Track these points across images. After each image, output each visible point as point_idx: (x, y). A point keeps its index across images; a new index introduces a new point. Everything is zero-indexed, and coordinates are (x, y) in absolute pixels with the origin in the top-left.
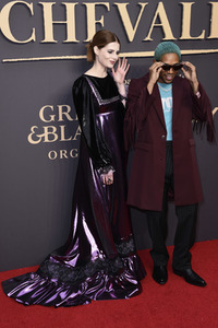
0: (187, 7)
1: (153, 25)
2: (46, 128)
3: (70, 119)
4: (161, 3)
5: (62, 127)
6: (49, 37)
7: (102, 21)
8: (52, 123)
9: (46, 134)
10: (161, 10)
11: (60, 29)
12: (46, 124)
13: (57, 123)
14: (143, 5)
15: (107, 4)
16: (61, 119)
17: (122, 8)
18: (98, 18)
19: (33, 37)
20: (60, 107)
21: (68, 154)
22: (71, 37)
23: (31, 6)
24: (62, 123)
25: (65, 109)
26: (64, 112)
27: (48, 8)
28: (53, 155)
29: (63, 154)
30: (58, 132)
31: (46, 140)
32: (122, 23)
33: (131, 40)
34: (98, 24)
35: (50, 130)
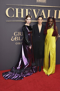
0: (49, 11)
2: (15, 37)
5: (19, 37)
6: (17, 16)
7: (29, 13)
8: (17, 36)
10: (43, 11)
11: (20, 15)
12: (15, 36)
13: (18, 36)
14: (39, 10)
15: (31, 9)
16: (19, 35)
17: (34, 10)
18: (28, 12)
19: (13, 16)
22: (22, 16)
23: (13, 9)
24: (19, 36)
25: (20, 33)
26: (20, 34)
27: (17, 10)
28: (17, 43)
29: (19, 43)
30: (18, 38)
31: (15, 40)
33: (36, 18)
35: (16, 38)
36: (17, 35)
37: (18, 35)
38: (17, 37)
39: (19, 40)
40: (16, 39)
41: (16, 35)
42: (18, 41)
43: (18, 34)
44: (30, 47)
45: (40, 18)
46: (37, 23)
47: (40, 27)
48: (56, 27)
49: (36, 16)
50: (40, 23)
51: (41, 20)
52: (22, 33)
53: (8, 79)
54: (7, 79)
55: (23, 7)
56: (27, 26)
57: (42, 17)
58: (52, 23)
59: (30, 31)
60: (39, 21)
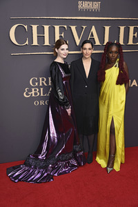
0: (107, 28)
1: (89, 37)
2: (33, 89)
4: (93, 27)
5: (42, 89)
6: (35, 43)
7: (62, 35)
9: (33, 92)
10: (93, 30)
11: (41, 39)
12: (33, 87)
13: (39, 87)
14: (84, 27)
15: (66, 26)
17: (73, 28)
18: (60, 33)
19: (27, 43)
21: (44, 103)
22: (47, 43)
23: (26, 27)
24: (41, 87)
25: (43, 80)
27: (35, 28)
28: (36, 103)
29: (42, 103)
30: (40, 91)
31: (33, 95)
32: (73, 36)
33: (78, 44)
35: (35, 90)
36: (37, 84)
37: (39, 84)
38: (38, 90)
39: (42, 95)
40: (36, 94)
41: (34, 83)
42: (40, 98)
43: (38, 81)
44: (69, 111)
45: (88, 46)
46: (81, 56)
47: (87, 65)
48: (124, 63)
49: (78, 42)
50: (87, 57)
51: (90, 49)
52: (48, 80)
53: (20, 180)
54: (16, 181)
55: (47, 22)
57: (92, 42)
58: (116, 55)
59: (67, 75)
60: (85, 51)
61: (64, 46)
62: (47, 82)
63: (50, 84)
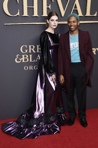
1: (73, 9)
2: (23, 56)
3: (34, 52)
5: (31, 56)
6: (26, 14)
7: (50, 7)
8: (26, 54)
10: (77, 2)
11: (31, 10)
12: (23, 54)
13: (28, 54)
16: (30, 52)
18: (48, 5)
19: (18, 14)
20: (30, 46)
21: (33, 68)
22: (36, 14)
25: (32, 47)
26: (31, 49)
28: (26, 68)
29: (31, 68)
30: (29, 58)
31: (23, 61)
32: (59, 8)
33: (63, 15)
34: (48, 8)
35: (25, 57)
36: (26, 51)
38: (27, 56)
39: (31, 61)
40: (25, 60)
43: (28, 49)
56: (50, 34)
59: (55, 44)
61: (55, 18)
62: (36, 49)
63: (38, 51)
